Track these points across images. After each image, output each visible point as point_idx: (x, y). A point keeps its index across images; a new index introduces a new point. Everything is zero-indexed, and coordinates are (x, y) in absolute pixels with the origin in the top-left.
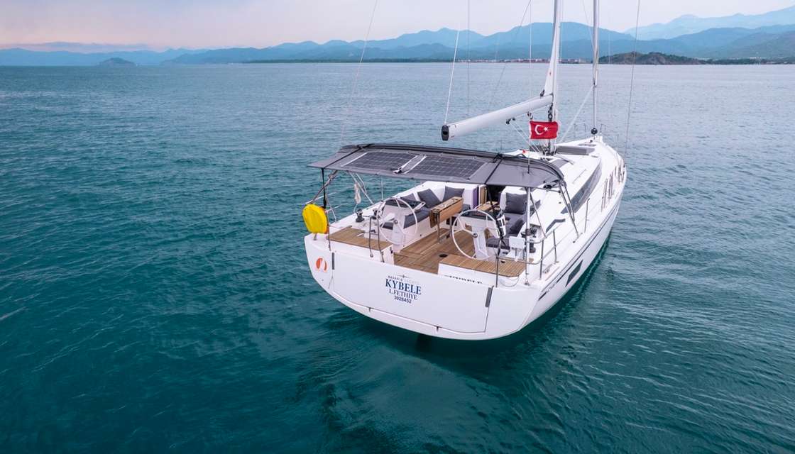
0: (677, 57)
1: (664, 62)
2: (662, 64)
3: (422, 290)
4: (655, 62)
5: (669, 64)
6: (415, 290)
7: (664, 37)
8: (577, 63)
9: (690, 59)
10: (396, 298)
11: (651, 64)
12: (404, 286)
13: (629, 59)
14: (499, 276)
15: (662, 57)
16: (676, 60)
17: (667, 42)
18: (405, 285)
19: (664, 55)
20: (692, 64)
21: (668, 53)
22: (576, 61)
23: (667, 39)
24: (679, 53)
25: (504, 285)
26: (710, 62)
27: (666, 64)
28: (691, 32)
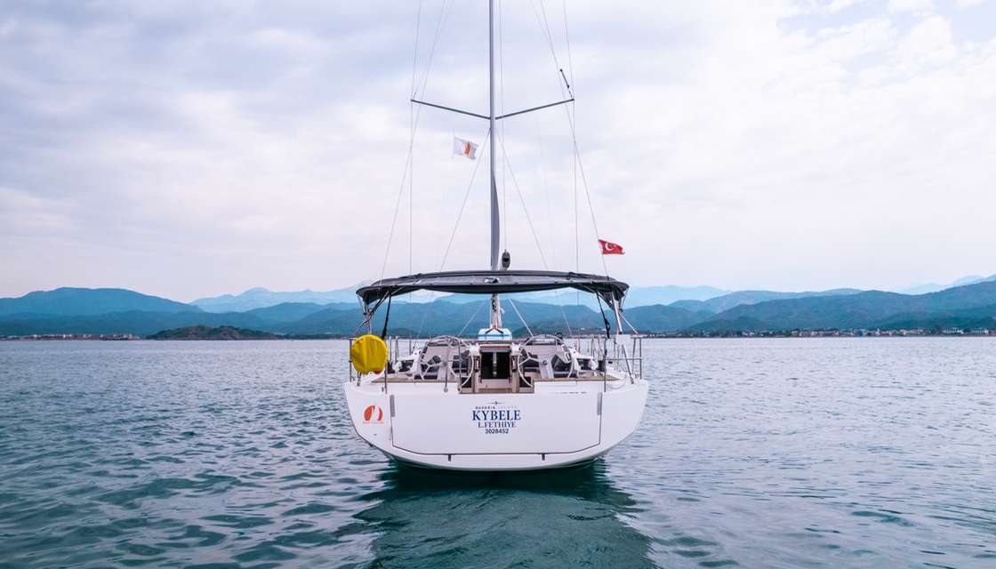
0: (252, 332)
1: (238, 337)
2: (237, 339)
3: (521, 415)
4: (227, 336)
5: (244, 339)
6: (512, 415)
7: (237, 310)
8: (127, 339)
9: (267, 333)
10: (488, 431)
11: (222, 339)
12: (498, 415)
13: (195, 334)
14: (607, 382)
15: (235, 331)
16: (250, 335)
17: (241, 315)
18: (498, 413)
19: (237, 329)
20: (269, 339)
21: (241, 327)
22: (125, 337)
23: (240, 311)
24: (254, 326)
25: (612, 388)
26: (287, 337)
27: (241, 339)
28: (266, 305)
